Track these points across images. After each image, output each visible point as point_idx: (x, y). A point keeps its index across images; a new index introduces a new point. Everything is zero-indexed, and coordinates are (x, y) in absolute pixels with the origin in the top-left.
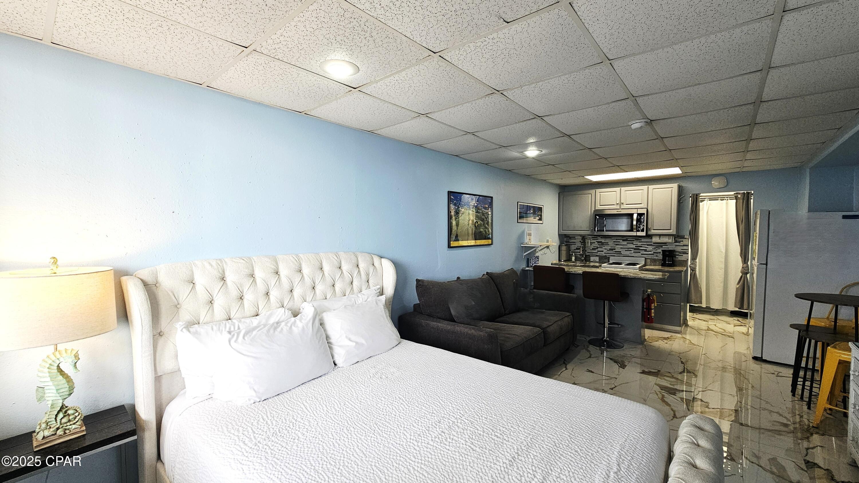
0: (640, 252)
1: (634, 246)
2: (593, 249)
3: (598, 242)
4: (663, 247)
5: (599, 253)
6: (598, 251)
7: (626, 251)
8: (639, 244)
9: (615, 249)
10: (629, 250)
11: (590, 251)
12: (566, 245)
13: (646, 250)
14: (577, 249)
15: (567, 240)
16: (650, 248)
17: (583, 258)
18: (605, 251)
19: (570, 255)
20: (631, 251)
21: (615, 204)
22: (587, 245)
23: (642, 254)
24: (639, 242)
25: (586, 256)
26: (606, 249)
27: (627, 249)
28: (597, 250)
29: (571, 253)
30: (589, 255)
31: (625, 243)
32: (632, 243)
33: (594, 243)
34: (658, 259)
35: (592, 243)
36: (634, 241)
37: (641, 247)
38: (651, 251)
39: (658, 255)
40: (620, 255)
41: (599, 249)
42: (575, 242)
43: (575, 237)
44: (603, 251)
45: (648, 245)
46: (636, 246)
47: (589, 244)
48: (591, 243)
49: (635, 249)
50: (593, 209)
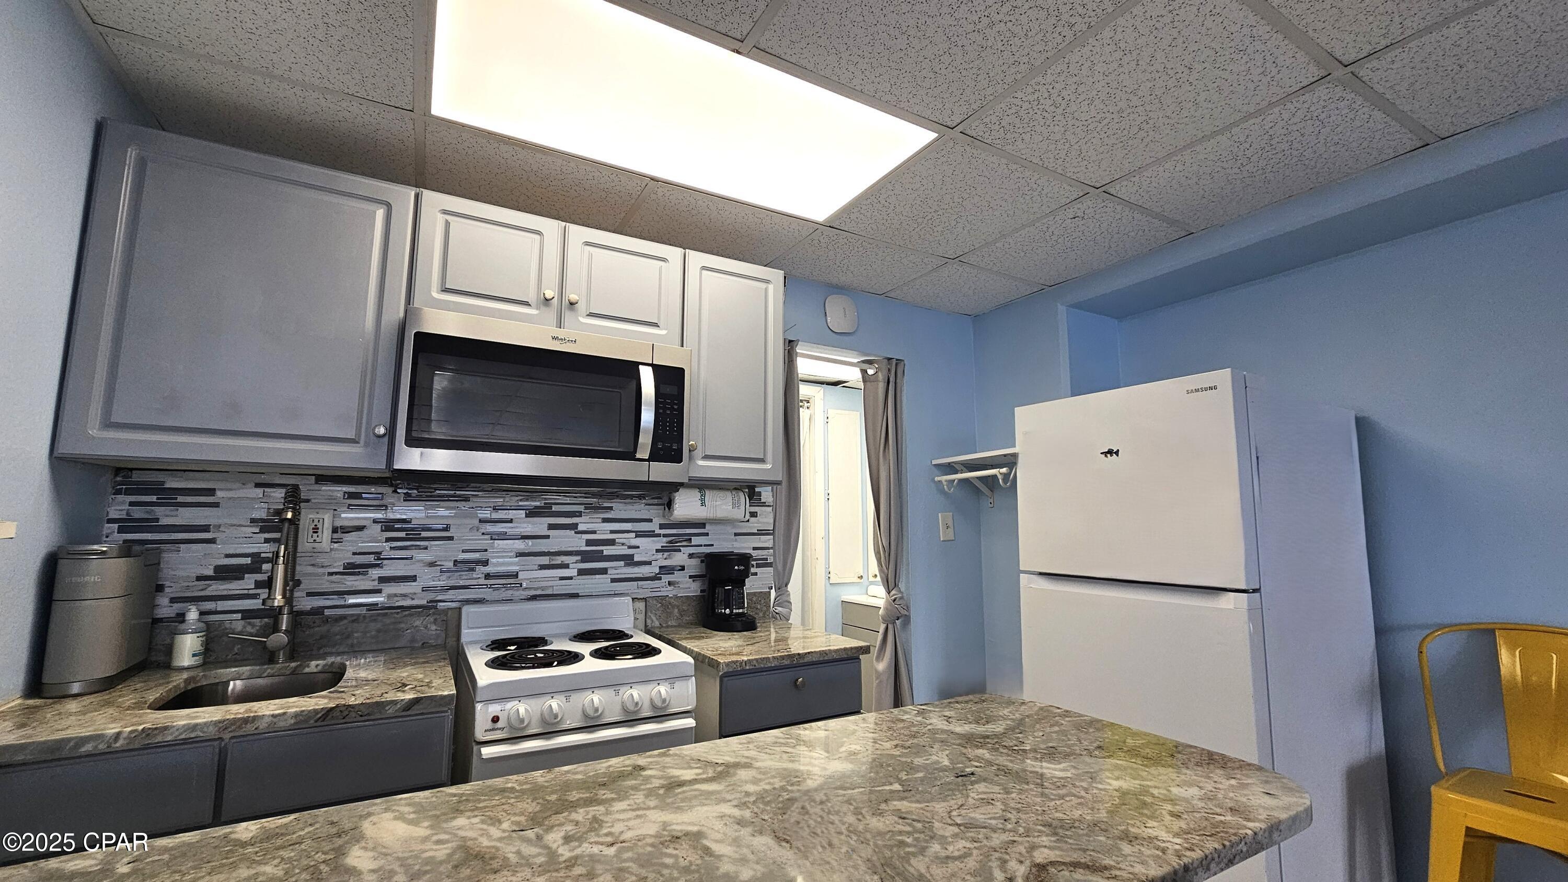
0: (604, 571)
1: (579, 543)
2: (352, 569)
3: (388, 525)
4: (695, 541)
5: (390, 589)
6: (382, 580)
7: (543, 567)
8: (604, 531)
9: (485, 563)
10: (559, 560)
11: (325, 585)
12: (126, 550)
13: (629, 560)
14: (224, 573)
15: (138, 513)
16: (647, 548)
17: (280, 638)
18: (428, 578)
19: (156, 621)
20: (566, 566)
21: (531, 297)
22: (305, 544)
23: (613, 581)
24: (605, 520)
25: (297, 616)
26: (432, 564)
27: (545, 560)
28: (375, 573)
29: (165, 609)
30: (318, 611)
31: (539, 525)
32: (574, 527)
33: (360, 528)
34: (676, 597)
35: (346, 530)
36: (579, 514)
37: (612, 542)
38: (649, 563)
39: (677, 576)
40: (508, 594)
41: (389, 570)
42: (205, 528)
43: (211, 492)
44: (413, 578)
45: (639, 534)
46: (589, 543)
47: (326, 534)
48: (335, 530)
49: (586, 557)
50: (395, 311)
